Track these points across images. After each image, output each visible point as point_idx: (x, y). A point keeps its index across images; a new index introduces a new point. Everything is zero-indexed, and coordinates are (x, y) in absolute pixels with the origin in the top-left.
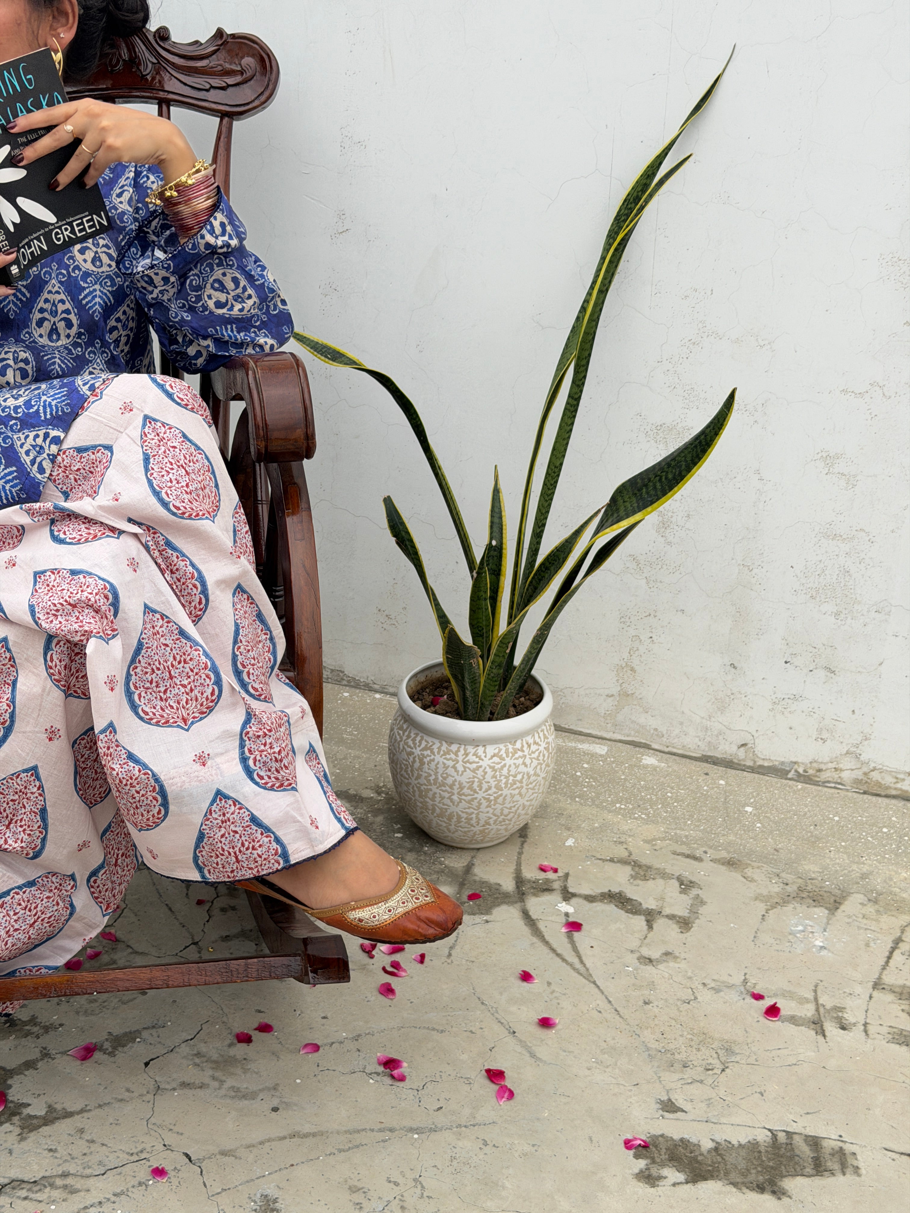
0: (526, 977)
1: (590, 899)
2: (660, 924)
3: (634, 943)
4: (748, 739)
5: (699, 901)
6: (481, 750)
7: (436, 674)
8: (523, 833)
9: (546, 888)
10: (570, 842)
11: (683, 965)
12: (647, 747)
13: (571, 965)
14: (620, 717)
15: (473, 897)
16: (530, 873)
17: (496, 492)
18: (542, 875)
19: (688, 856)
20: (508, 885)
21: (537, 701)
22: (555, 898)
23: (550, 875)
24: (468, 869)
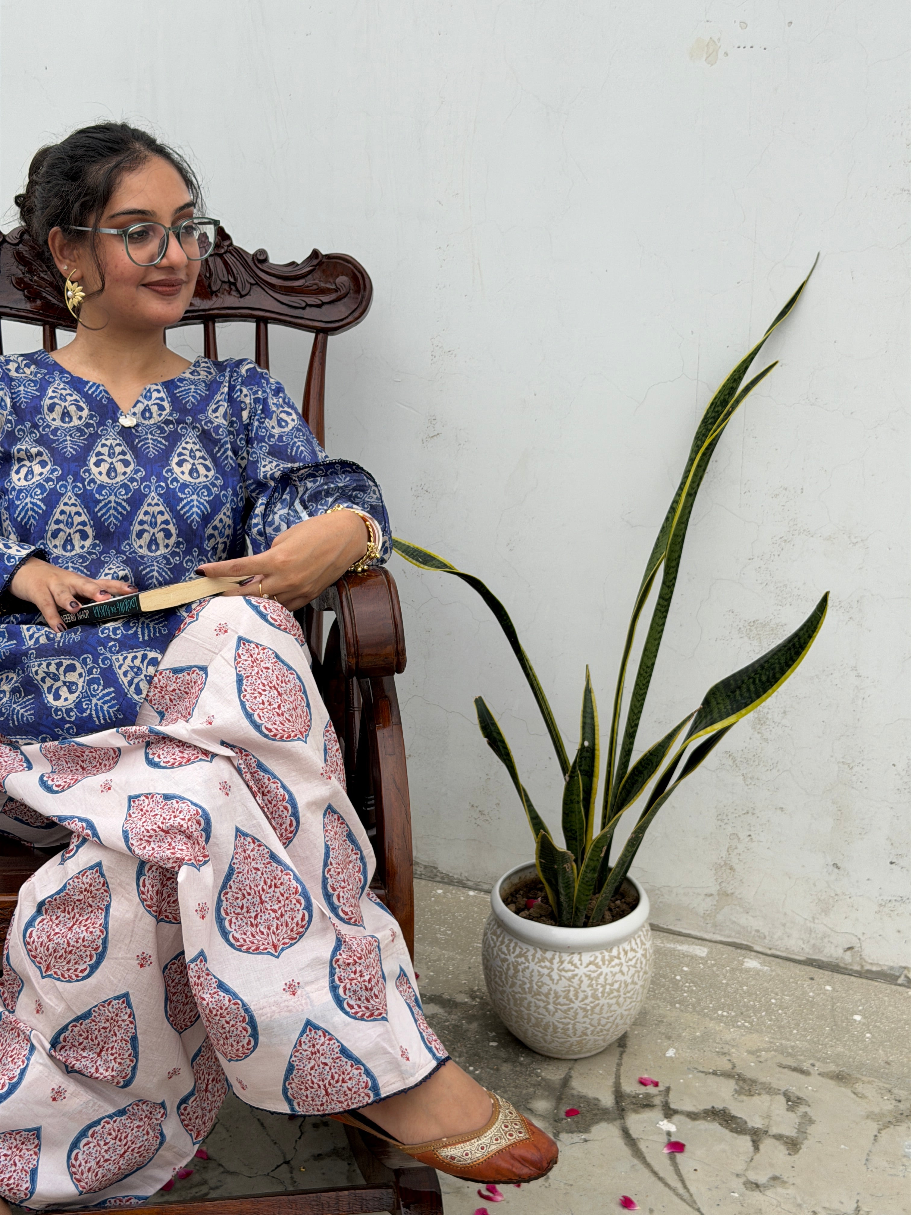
0: (627, 1203)
1: (693, 1116)
2: (767, 1144)
3: (740, 1167)
4: (854, 942)
5: (807, 1120)
6: (576, 958)
7: (529, 876)
8: (622, 1042)
9: (646, 1104)
10: (671, 1053)
11: (791, 1191)
12: (749, 948)
13: (674, 1190)
14: (720, 917)
15: (570, 1113)
16: (630, 1087)
17: (588, 692)
18: (642, 1090)
19: (795, 1069)
20: (607, 1100)
21: (633, 905)
22: (656, 1114)
23: (651, 1089)
24: (566, 1082)
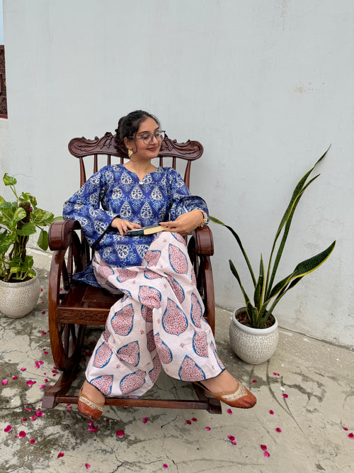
0: (272, 412)
1: (290, 386)
2: (312, 398)
3: (305, 405)
4: (336, 336)
5: (324, 391)
6: (257, 337)
7: (243, 310)
8: (268, 361)
9: (276, 381)
10: (283, 365)
11: (321, 414)
12: (305, 335)
13: (285, 410)
14: (296, 325)
15: (254, 381)
16: (271, 375)
17: (262, 261)
18: (275, 376)
19: (320, 374)
20: (265, 379)
21: (273, 322)
22: (278, 385)
23: (277, 376)
24: (252, 371)
